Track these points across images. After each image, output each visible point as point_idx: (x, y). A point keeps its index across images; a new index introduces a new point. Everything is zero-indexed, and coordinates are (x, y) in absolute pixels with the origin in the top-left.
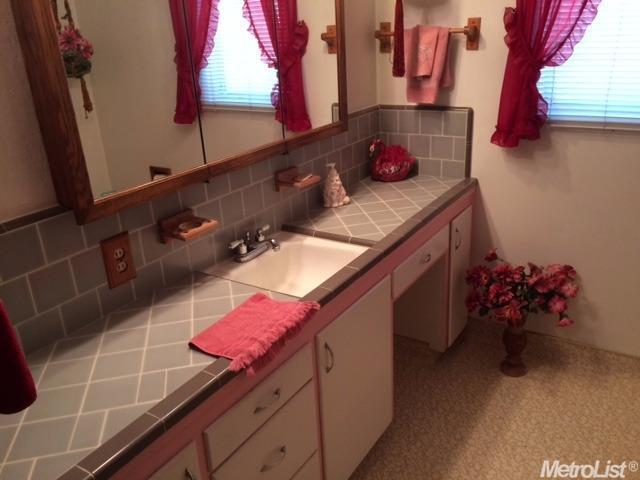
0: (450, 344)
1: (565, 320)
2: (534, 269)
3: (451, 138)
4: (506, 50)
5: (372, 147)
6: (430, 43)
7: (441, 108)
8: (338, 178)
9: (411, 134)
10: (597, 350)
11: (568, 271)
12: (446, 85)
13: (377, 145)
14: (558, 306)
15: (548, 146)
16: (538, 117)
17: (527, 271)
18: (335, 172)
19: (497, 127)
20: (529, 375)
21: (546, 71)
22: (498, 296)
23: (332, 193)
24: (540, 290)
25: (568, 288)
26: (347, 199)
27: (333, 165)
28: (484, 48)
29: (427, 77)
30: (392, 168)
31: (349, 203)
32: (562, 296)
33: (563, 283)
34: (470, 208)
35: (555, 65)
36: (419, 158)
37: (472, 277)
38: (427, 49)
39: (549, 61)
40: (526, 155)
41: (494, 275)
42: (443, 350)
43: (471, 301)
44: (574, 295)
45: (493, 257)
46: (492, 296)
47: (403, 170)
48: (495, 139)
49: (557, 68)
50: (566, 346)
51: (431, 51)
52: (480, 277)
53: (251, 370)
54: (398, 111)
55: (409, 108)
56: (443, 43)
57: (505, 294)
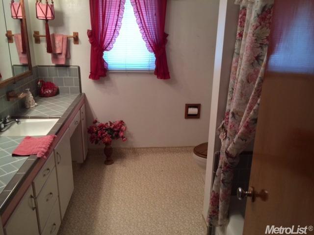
0: (85, 159)
1: (124, 139)
2: (111, 123)
3: (72, 78)
4: (90, 45)
5: (39, 83)
6: (60, 41)
7: (67, 66)
8: (31, 95)
9: (54, 77)
10: (134, 148)
11: (122, 122)
12: (68, 57)
13: (40, 81)
14: (121, 134)
15: (109, 79)
16: (105, 69)
17: (109, 125)
18: (30, 92)
19: (91, 73)
20: (115, 163)
21: (105, 52)
22: (102, 134)
23: (30, 102)
24: (115, 129)
25: (123, 127)
26: (36, 104)
27: (28, 89)
28: (81, 44)
29: (60, 54)
30: (50, 91)
31: (37, 106)
32: (122, 131)
33: (121, 126)
34: (84, 105)
35: (108, 50)
36: (59, 87)
37: (90, 130)
38: (59, 43)
39: (105, 49)
40: (102, 83)
41: (98, 128)
42: (82, 162)
43: (92, 139)
44: (125, 130)
45: (96, 122)
46: (100, 135)
47: (54, 91)
48: (90, 77)
49: (108, 52)
50: (125, 150)
51: (61, 44)
52: (93, 129)
53: (45, 157)
54: (47, 68)
55: (52, 66)
56: (65, 41)
57: (104, 133)
